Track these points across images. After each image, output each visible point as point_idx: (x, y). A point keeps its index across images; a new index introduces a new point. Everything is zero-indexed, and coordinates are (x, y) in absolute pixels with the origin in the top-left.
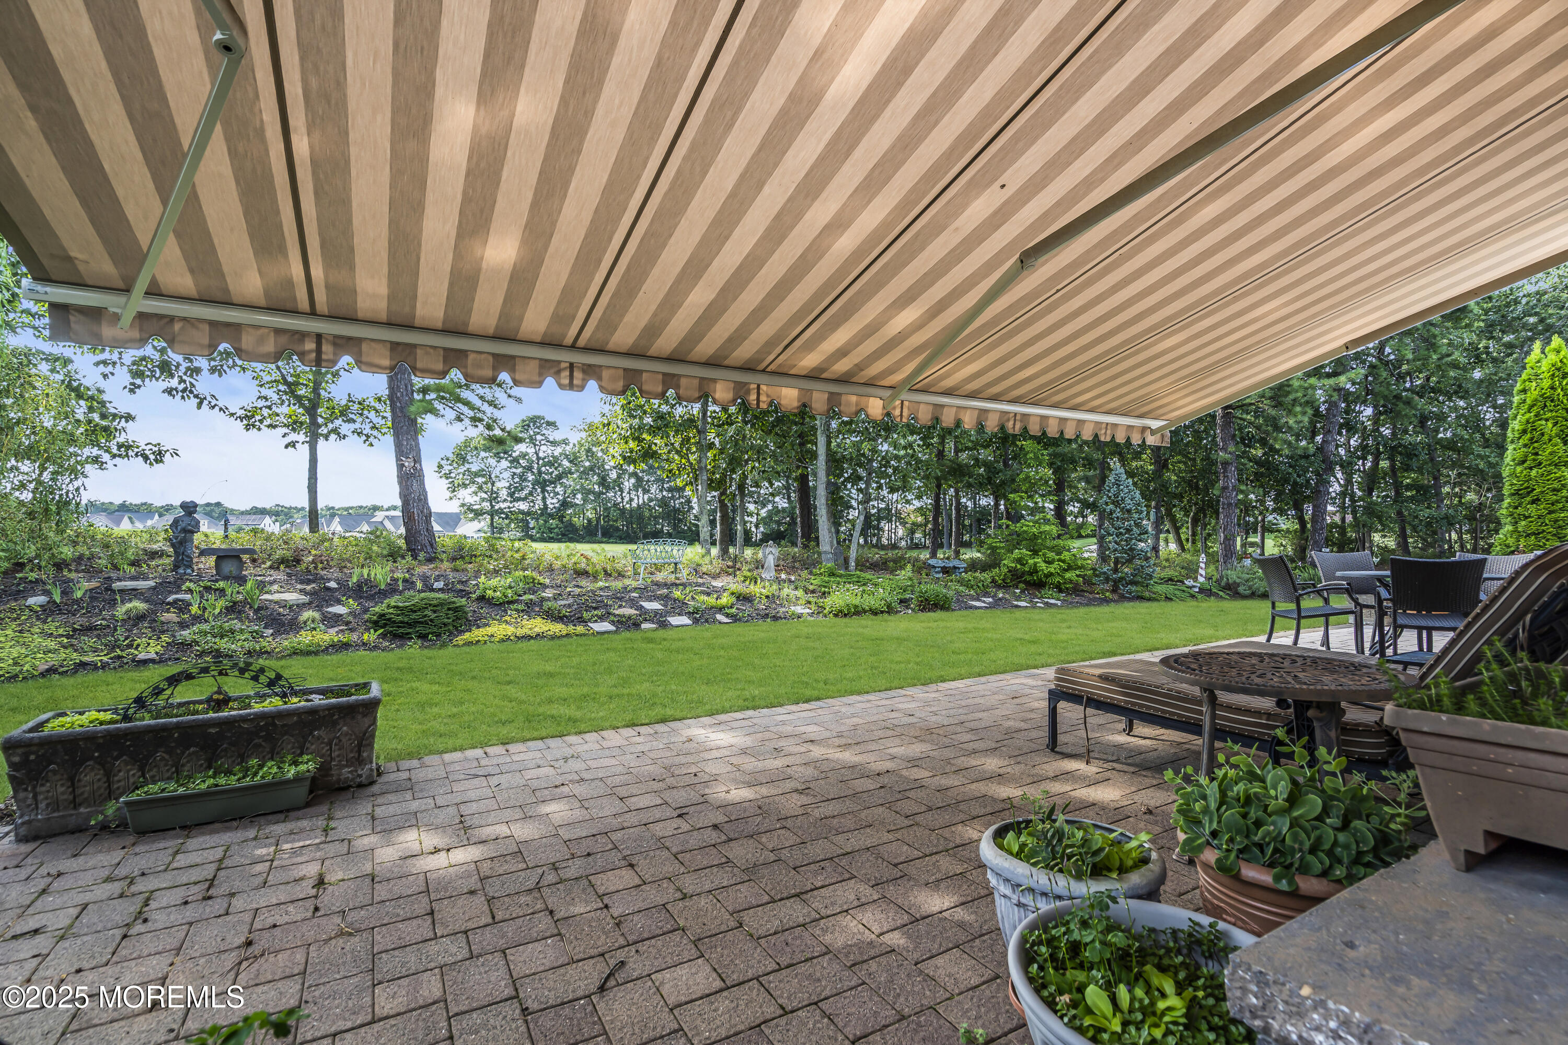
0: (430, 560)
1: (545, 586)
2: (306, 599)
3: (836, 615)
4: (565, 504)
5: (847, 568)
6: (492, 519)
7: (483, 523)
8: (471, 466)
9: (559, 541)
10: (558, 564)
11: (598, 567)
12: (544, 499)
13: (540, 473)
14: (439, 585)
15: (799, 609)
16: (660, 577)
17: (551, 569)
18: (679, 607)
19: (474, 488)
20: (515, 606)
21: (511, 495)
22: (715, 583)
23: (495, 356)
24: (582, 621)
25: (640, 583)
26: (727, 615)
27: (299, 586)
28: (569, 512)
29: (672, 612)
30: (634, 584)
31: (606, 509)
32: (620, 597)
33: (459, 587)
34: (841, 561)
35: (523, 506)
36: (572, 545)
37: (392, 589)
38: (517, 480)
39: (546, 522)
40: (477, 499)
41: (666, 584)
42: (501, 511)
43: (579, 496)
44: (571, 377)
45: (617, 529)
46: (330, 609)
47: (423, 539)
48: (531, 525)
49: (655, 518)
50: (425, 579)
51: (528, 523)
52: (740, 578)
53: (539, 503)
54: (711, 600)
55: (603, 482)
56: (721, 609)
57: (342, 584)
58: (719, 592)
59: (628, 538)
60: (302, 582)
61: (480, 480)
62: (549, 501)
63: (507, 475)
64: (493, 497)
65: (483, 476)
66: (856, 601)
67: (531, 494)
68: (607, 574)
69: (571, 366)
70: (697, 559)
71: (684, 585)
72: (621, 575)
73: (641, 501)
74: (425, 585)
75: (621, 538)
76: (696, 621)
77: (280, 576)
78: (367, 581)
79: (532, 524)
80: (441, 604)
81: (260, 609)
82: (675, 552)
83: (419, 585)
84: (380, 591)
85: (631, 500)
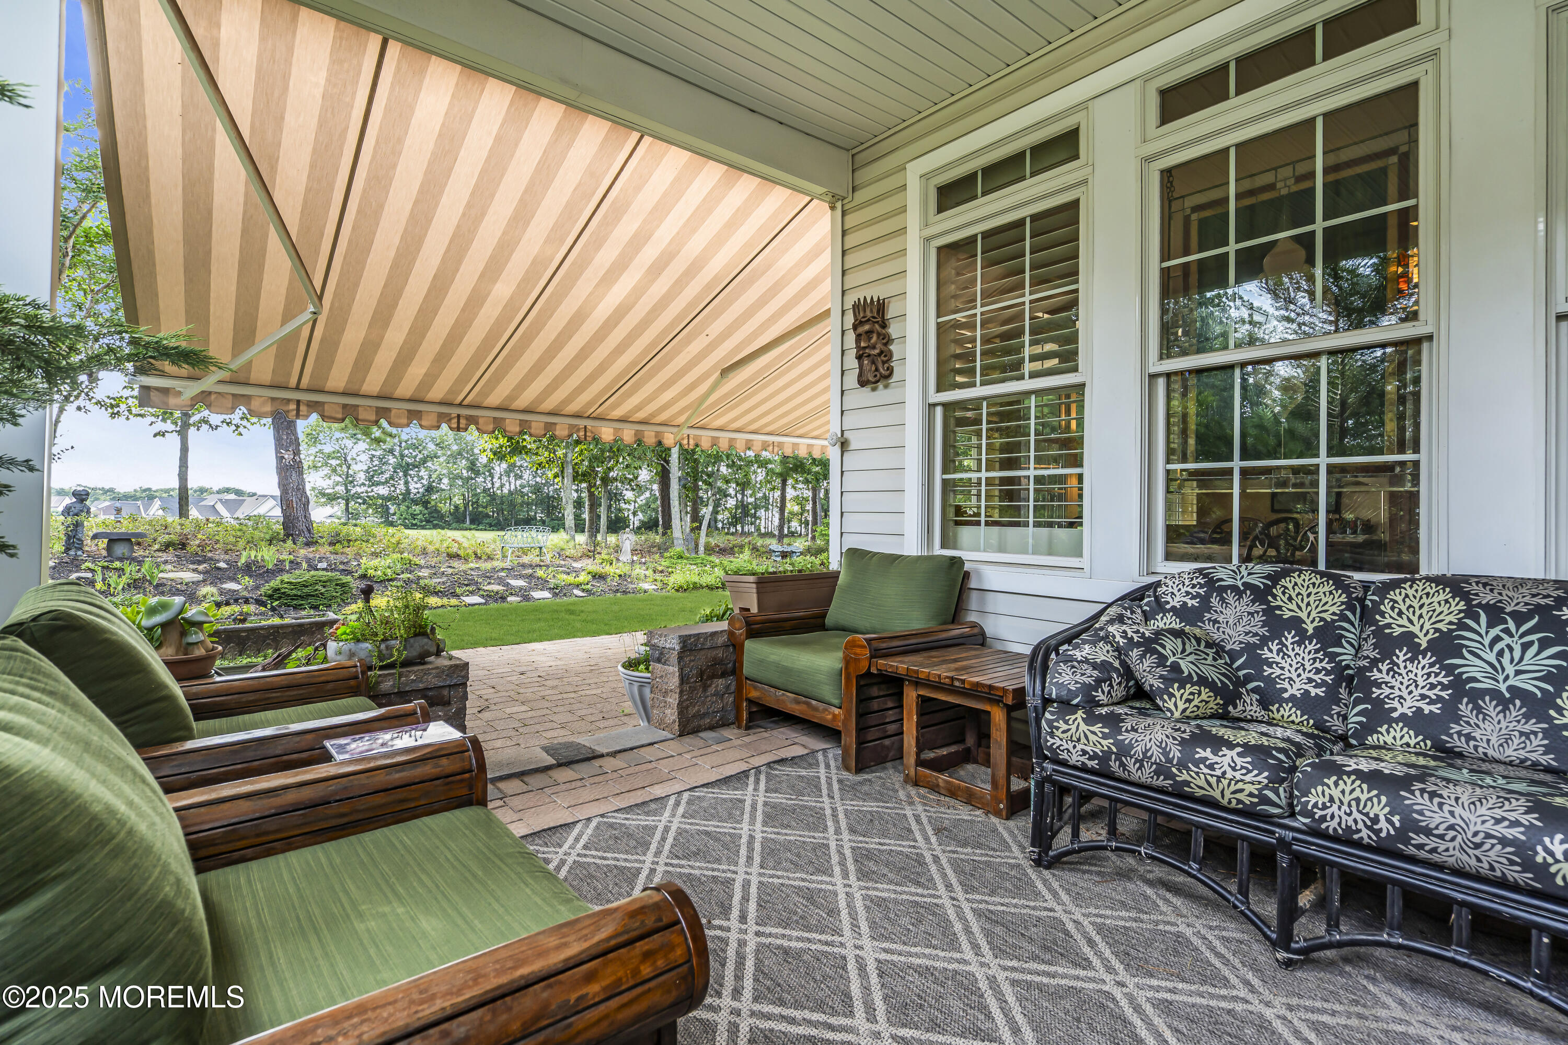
0: (308, 544)
1: (421, 567)
2: (200, 577)
3: (677, 591)
4: (430, 489)
5: (697, 552)
6: (347, 505)
7: (338, 509)
8: (323, 447)
9: (423, 528)
10: (431, 548)
11: (470, 552)
12: (406, 483)
13: (402, 456)
14: (324, 565)
15: (646, 586)
16: (526, 560)
17: (424, 552)
18: (542, 584)
19: (326, 470)
20: (394, 583)
21: (370, 479)
22: (575, 565)
23: (409, 411)
24: (455, 595)
25: (507, 564)
26: (583, 590)
27: (191, 566)
28: (434, 497)
29: (536, 588)
30: (502, 565)
31: (475, 495)
32: (488, 576)
33: (341, 567)
34: (692, 546)
35: (383, 491)
36: (443, 532)
37: (279, 569)
38: (376, 463)
39: (408, 507)
40: (331, 482)
41: (531, 566)
42: (358, 496)
43: (445, 481)
44: (458, 422)
45: (487, 516)
46: (224, 586)
47: (301, 525)
48: (392, 511)
49: (528, 504)
50: (309, 561)
51: (388, 509)
52: (598, 561)
53: (401, 487)
54: (570, 579)
55: (472, 467)
56: (578, 586)
57: (232, 564)
58: (577, 572)
59: (499, 526)
60: (193, 563)
61: (334, 462)
62: (412, 486)
63: (364, 457)
64: (349, 480)
65: (337, 458)
66: (695, 579)
67: (392, 478)
68: (478, 557)
69: (459, 416)
70: (562, 545)
71: (548, 566)
72: (490, 558)
73: (513, 487)
74: (309, 565)
75: (491, 525)
76: (555, 595)
77: (169, 556)
78: (255, 562)
79: (393, 509)
80: (330, 581)
81: (158, 586)
82: (540, 537)
83: (305, 565)
84: (268, 571)
85: (502, 486)
